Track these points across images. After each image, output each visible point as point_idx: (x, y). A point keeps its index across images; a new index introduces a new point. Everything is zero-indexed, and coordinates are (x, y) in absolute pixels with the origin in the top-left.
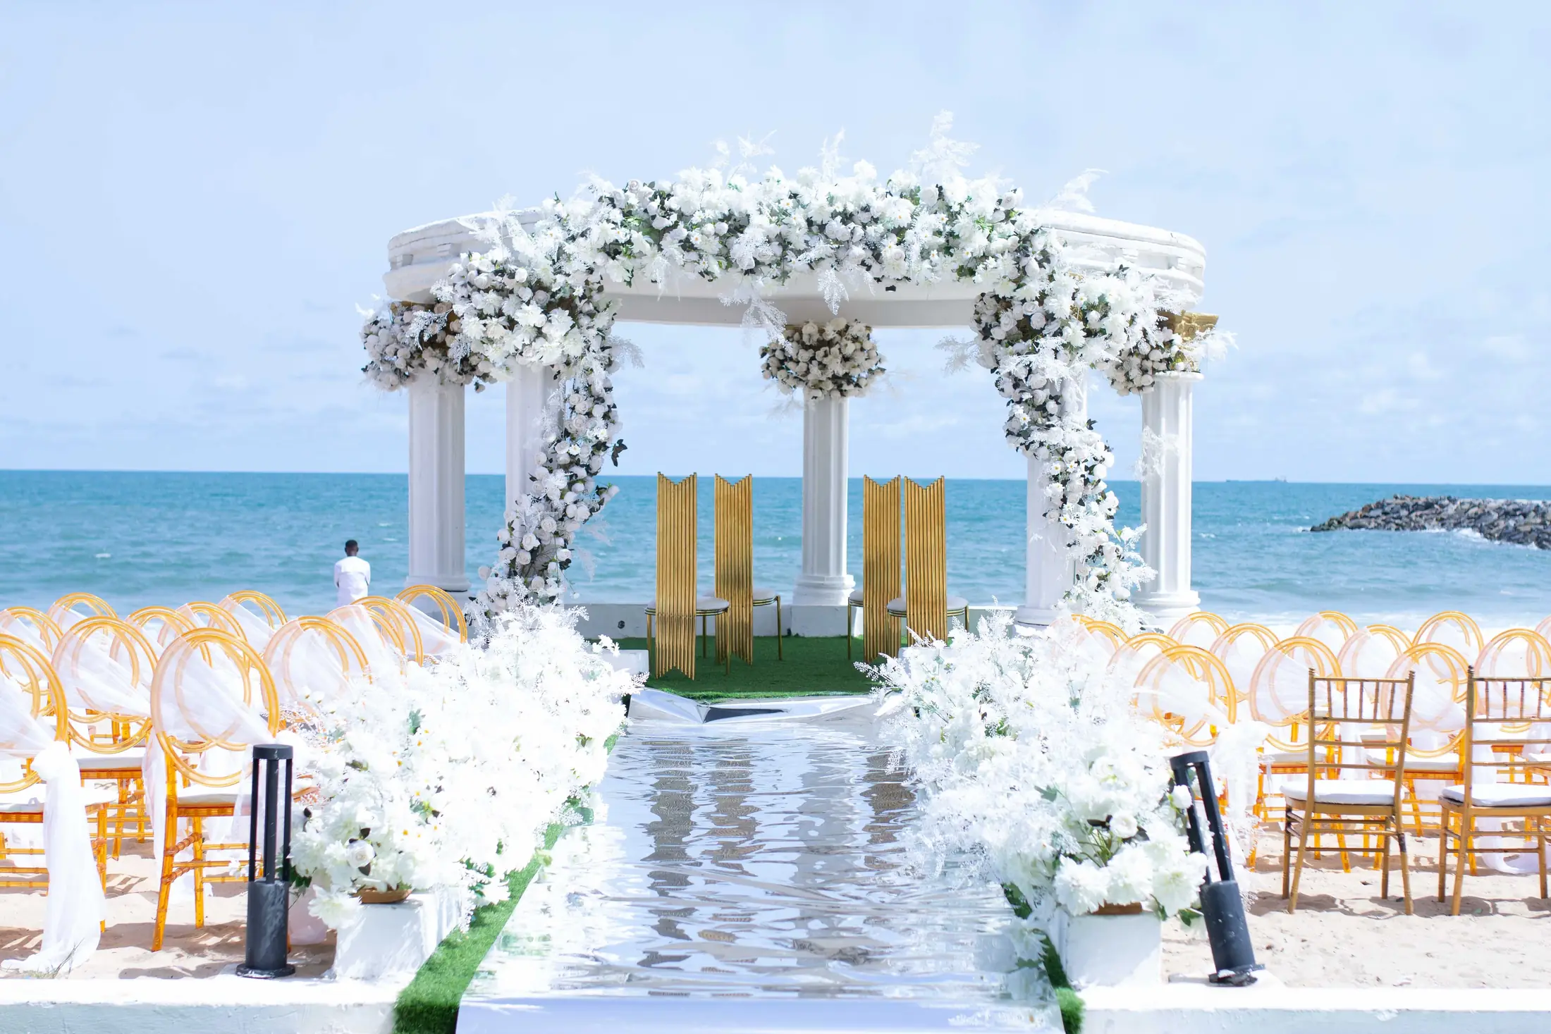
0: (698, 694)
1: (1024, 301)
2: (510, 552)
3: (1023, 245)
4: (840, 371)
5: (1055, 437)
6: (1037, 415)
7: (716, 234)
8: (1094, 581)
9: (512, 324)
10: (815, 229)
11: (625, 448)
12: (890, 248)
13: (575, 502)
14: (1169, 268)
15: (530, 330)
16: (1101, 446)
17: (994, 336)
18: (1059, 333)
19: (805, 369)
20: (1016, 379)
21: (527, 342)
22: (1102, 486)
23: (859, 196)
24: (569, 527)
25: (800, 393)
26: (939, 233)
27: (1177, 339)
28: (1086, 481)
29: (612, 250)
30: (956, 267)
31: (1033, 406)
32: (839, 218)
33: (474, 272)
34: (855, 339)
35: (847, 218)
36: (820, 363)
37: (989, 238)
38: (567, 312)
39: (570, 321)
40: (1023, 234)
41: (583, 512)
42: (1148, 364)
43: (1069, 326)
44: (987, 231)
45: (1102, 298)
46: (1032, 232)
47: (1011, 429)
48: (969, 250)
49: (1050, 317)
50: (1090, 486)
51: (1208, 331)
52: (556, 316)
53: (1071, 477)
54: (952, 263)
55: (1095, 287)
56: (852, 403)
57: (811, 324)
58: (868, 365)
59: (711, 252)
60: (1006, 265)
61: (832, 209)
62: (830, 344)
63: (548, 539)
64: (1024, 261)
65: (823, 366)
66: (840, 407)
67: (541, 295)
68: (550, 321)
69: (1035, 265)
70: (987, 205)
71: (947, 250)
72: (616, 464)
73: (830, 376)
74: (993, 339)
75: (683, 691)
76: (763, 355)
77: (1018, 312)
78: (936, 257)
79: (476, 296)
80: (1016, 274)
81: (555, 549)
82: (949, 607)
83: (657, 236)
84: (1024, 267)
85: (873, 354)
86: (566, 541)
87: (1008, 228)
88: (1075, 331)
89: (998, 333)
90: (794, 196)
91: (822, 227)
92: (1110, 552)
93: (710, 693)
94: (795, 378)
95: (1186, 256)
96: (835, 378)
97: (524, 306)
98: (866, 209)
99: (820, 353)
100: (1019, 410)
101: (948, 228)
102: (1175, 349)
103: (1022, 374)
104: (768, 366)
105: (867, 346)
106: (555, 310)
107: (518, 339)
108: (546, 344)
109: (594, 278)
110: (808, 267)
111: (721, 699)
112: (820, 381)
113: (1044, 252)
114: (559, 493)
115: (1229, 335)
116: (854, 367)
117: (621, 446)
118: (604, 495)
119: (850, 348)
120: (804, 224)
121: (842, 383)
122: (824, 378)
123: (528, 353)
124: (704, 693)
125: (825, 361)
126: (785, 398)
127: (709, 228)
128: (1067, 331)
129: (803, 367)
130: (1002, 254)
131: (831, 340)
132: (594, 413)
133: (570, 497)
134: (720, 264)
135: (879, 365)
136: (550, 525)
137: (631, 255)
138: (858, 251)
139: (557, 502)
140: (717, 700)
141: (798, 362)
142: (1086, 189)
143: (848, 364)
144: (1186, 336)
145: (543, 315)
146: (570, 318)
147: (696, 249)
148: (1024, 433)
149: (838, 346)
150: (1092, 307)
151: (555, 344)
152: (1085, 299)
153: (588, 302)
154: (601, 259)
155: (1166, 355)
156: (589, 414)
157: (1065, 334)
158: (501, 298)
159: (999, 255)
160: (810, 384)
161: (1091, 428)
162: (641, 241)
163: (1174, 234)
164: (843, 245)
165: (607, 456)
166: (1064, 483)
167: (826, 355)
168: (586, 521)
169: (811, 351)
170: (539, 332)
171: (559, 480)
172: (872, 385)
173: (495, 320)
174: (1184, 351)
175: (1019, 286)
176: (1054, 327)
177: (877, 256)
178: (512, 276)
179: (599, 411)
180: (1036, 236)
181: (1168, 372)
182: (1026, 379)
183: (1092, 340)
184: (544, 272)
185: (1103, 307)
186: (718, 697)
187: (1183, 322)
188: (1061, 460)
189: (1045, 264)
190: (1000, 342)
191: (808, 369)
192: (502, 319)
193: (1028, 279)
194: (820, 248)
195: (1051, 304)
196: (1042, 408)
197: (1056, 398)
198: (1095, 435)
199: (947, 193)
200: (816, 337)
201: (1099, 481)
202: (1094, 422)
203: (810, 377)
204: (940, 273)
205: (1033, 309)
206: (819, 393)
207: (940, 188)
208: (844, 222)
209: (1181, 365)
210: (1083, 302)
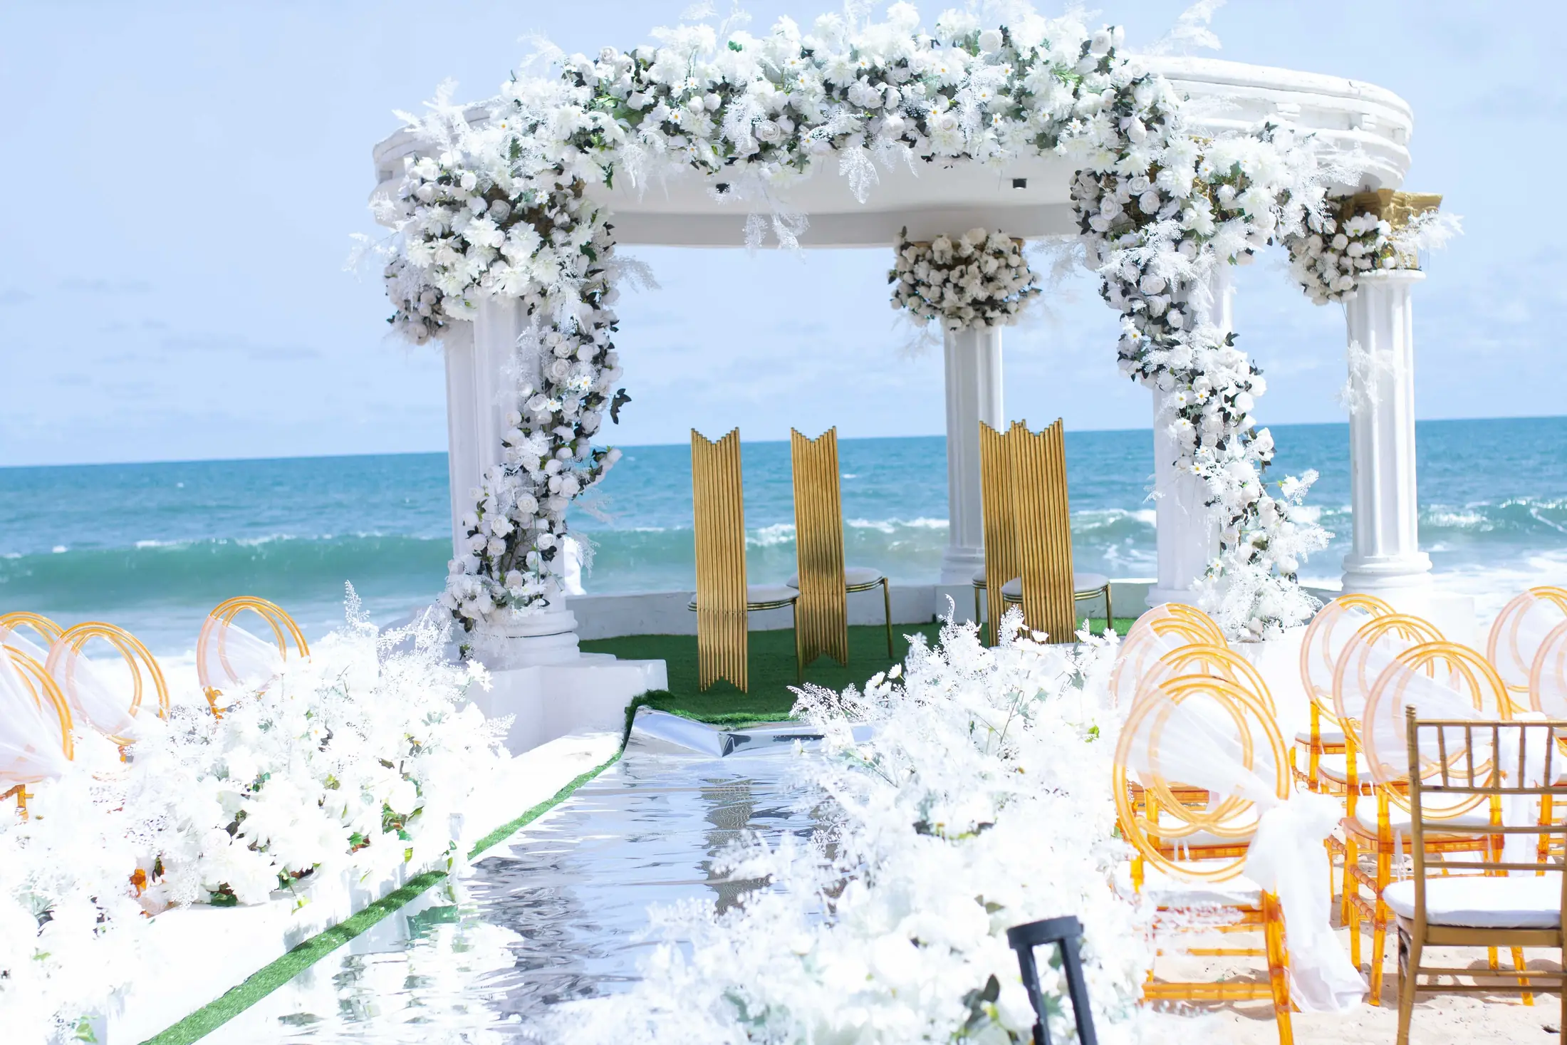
0: (719, 717)
1: (1130, 177)
2: (479, 542)
3: (1122, 102)
4: (982, 295)
5: (1180, 358)
6: (1156, 330)
7: (706, 110)
8: (1247, 549)
9: (464, 247)
10: (835, 94)
11: (628, 399)
12: (937, 116)
13: (560, 473)
14: (1351, 128)
15: (486, 252)
16: (1245, 368)
17: (1094, 227)
18: (1179, 217)
19: (938, 295)
20: (1125, 282)
21: (484, 268)
22: (1249, 422)
23: (892, 46)
24: (553, 504)
25: (936, 325)
26: (1006, 91)
27: (1384, 227)
28: (1227, 417)
29: (583, 141)
30: (1031, 135)
31: (1150, 317)
32: (865, 78)
33: (417, 182)
34: (998, 254)
35: (876, 76)
36: (956, 286)
37: (1076, 93)
38: (532, 226)
39: (536, 239)
40: (1122, 87)
41: (570, 483)
42: (1347, 262)
43: (1192, 207)
44: (1072, 85)
45: (1235, 168)
46: (1134, 83)
47: (1124, 352)
48: (1046, 111)
49: (1165, 197)
50: (1232, 423)
51: (1425, 214)
52: (516, 232)
53: (1205, 411)
54: (1023, 131)
55: (1224, 154)
56: (1002, 332)
57: (945, 238)
58: (1016, 286)
59: (702, 134)
60: (1100, 129)
61: (856, 66)
62: (968, 261)
63: (525, 522)
64: (1125, 123)
65: (960, 290)
66: (988, 340)
67: (500, 206)
68: (509, 238)
69: (1141, 127)
70: (1068, 51)
71: (1017, 113)
72: (616, 420)
73: (969, 301)
74: (1094, 232)
75: (701, 713)
76: (892, 279)
77: (1124, 191)
78: (1001, 123)
79: (420, 212)
80: (1115, 142)
81: (536, 533)
82: (1077, 589)
83: (634, 117)
84: (1125, 131)
85: (1023, 271)
86: (552, 524)
87: (1104, 80)
88: (1200, 214)
89: (1099, 223)
90: (807, 53)
91: (844, 92)
92: (1267, 510)
93: (737, 715)
94: (929, 306)
95: (1373, 112)
96: (975, 303)
97: (475, 222)
98: (902, 64)
99: (955, 274)
100: (1129, 324)
101: (1017, 84)
102: (1382, 240)
103: (1131, 275)
104: (897, 294)
105: (1014, 260)
106: (517, 225)
107: (473, 264)
108: (507, 269)
109: (566, 180)
110: (829, 146)
111: (749, 724)
112: (959, 308)
113: (1153, 109)
114: (538, 462)
115: (1454, 220)
116: (999, 289)
117: (622, 398)
118: (603, 462)
119: (992, 265)
120: (821, 89)
121: (988, 308)
122: (962, 304)
123: (487, 282)
124: (729, 716)
125: (962, 283)
126: (916, 330)
127: (696, 102)
128: (1190, 215)
129: (935, 291)
130: (1095, 115)
131: (969, 257)
132: (579, 356)
133: (553, 466)
134: (714, 149)
135: (1033, 285)
136: (529, 504)
137: (603, 146)
138: (895, 120)
139: (537, 476)
140: (745, 725)
141: (929, 286)
142: (1208, 21)
143: (991, 285)
144: (1399, 223)
145: (500, 232)
146: (537, 234)
147: (682, 132)
148: (1138, 355)
149: (976, 264)
150: (1220, 181)
151: (519, 269)
152: (1212, 169)
153: (562, 211)
154: (568, 154)
155: (1370, 248)
156: (573, 358)
157: (1186, 218)
158: (449, 213)
159: (1090, 116)
160: (946, 313)
161: (1231, 344)
162: (613, 127)
163: (1355, 83)
164: (874, 114)
165: (604, 410)
166: (1196, 420)
167: (962, 276)
168: (575, 496)
169: (945, 271)
170: (500, 257)
171: (538, 445)
172: (1026, 311)
173: (442, 241)
174: (1395, 243)
175: (1122, 157)
176: (1172, 208)
177: (922, 127)
178: (457, 184)
179: (586, 353)
180: (1139, 87)
181: (1374, 271)
182: (1138, 282)
183: (1227, 226)
184: (501, 175)
185: (1240, 180)
186: (745, 720)
187: (1392, 205)
188: (1190, 388)
189: (1155, 125)
190: (1105, 235)
191: (942, 294)
192: (451, 239)
193: (1134, 147)
194: (842, 119)
195: (1165, 178)
196: (1162, 320)
197: (1180, 306)
198: (1236, 354)
199: (1014, 37)
200: (949, 254)
201: (1244, 415)
202: (1235, 335)
203: (945, 304)
204: (1010, 144)
205: (1141, 186)
206: (957, 323)
207: (1005, 31)
208: (872, 83)
209: (1390, 261)
210: (1207, 173)
